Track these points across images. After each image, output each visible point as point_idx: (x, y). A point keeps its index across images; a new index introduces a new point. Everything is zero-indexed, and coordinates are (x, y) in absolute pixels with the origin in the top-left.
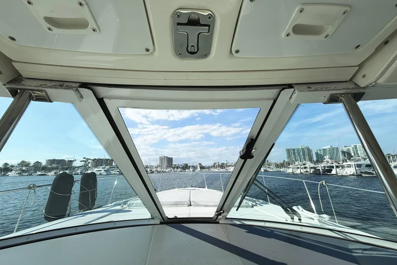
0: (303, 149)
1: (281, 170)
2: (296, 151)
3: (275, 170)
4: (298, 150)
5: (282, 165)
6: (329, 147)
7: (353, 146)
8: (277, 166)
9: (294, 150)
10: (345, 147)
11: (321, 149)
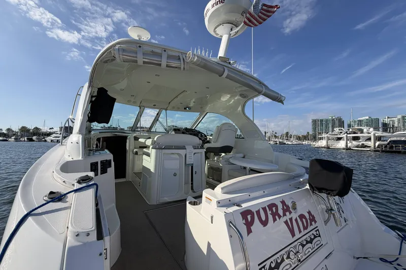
0: (333, 120)
1: (304, 143)
2: (324, 122)
3: (295, 143)
4: (327, 121)
5: (305, 138)
6: (367, 118)
7: (399, 117)
8: (299, 138)
9: (322, 121)
10: (388, 118)
11: (356, 120)
